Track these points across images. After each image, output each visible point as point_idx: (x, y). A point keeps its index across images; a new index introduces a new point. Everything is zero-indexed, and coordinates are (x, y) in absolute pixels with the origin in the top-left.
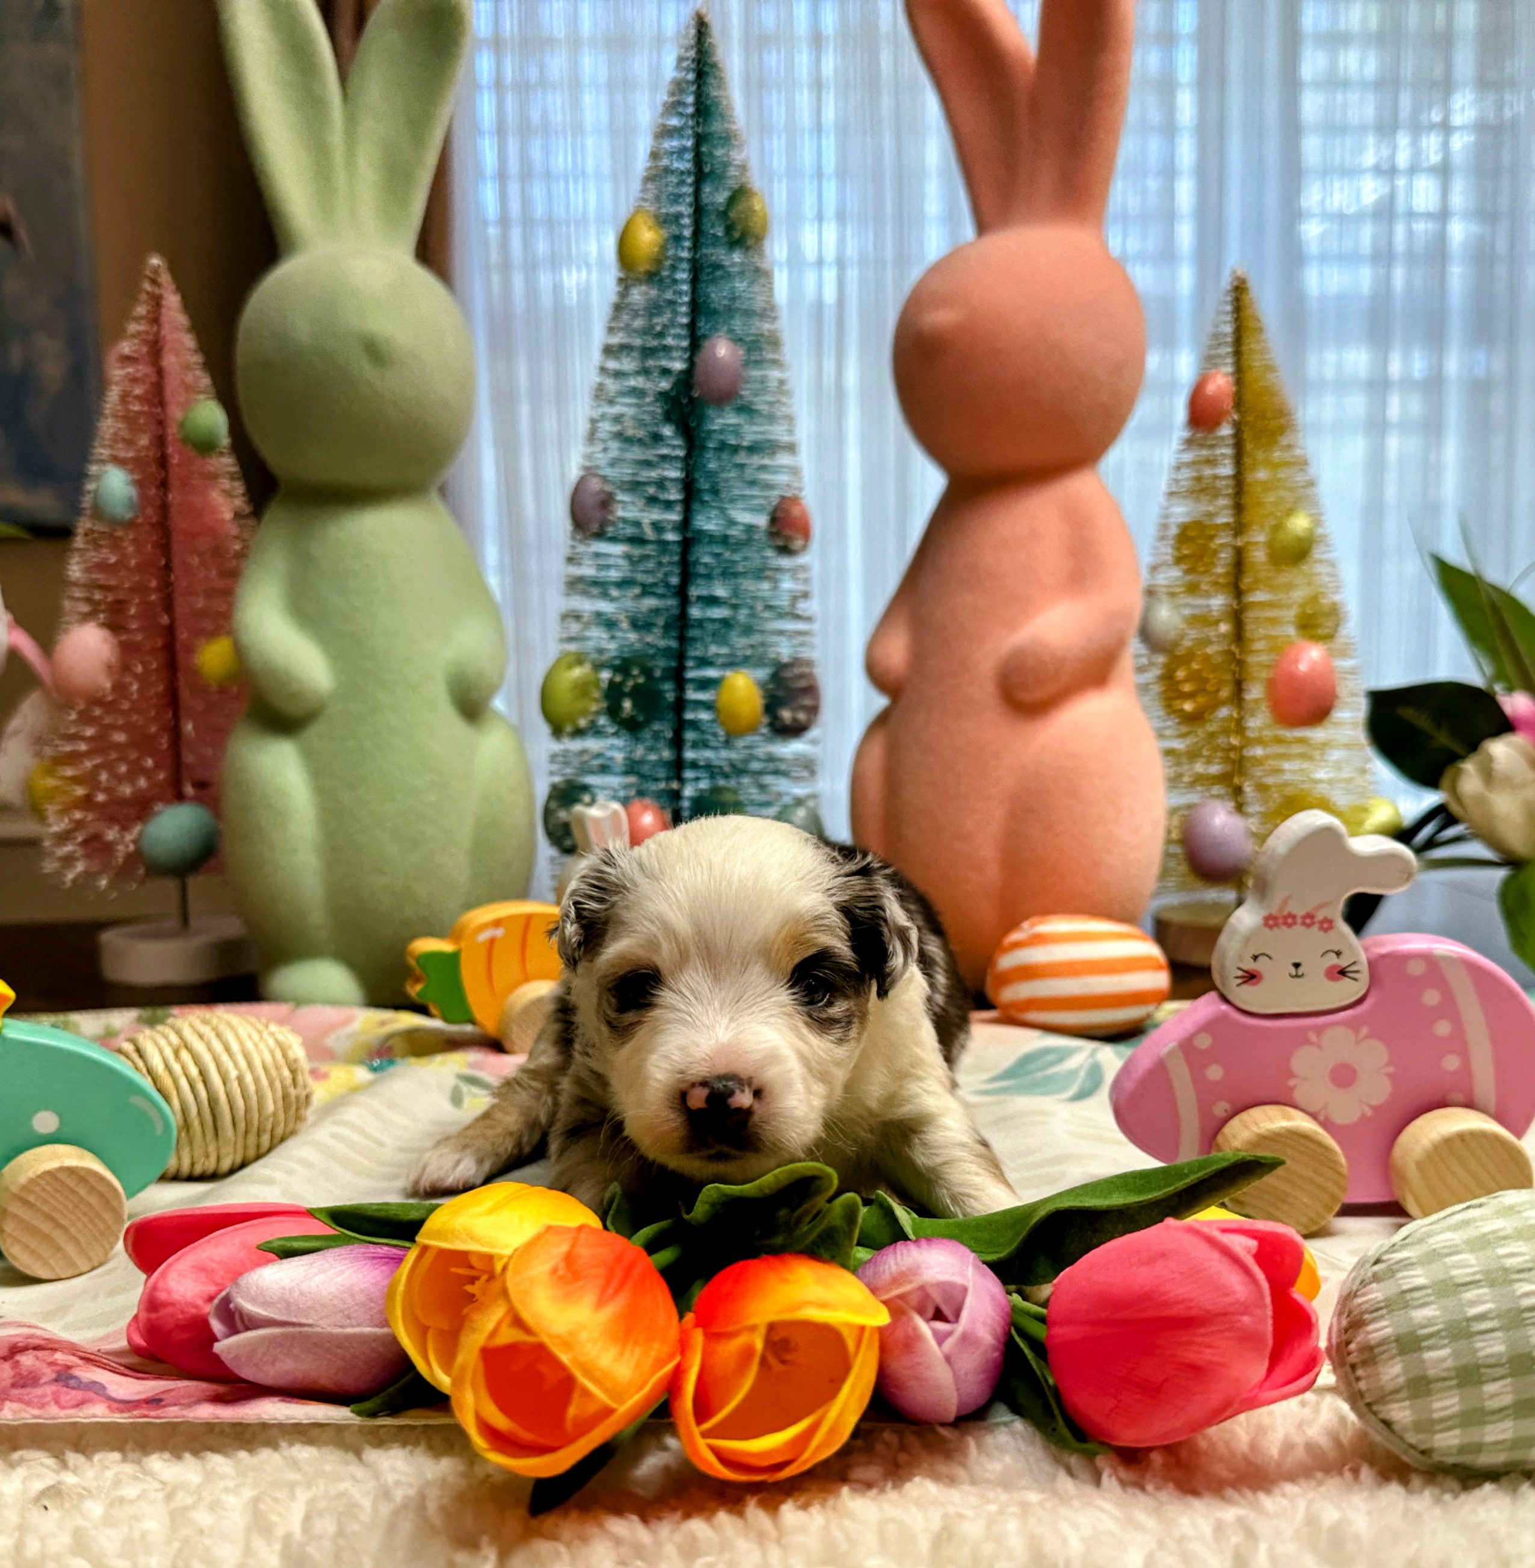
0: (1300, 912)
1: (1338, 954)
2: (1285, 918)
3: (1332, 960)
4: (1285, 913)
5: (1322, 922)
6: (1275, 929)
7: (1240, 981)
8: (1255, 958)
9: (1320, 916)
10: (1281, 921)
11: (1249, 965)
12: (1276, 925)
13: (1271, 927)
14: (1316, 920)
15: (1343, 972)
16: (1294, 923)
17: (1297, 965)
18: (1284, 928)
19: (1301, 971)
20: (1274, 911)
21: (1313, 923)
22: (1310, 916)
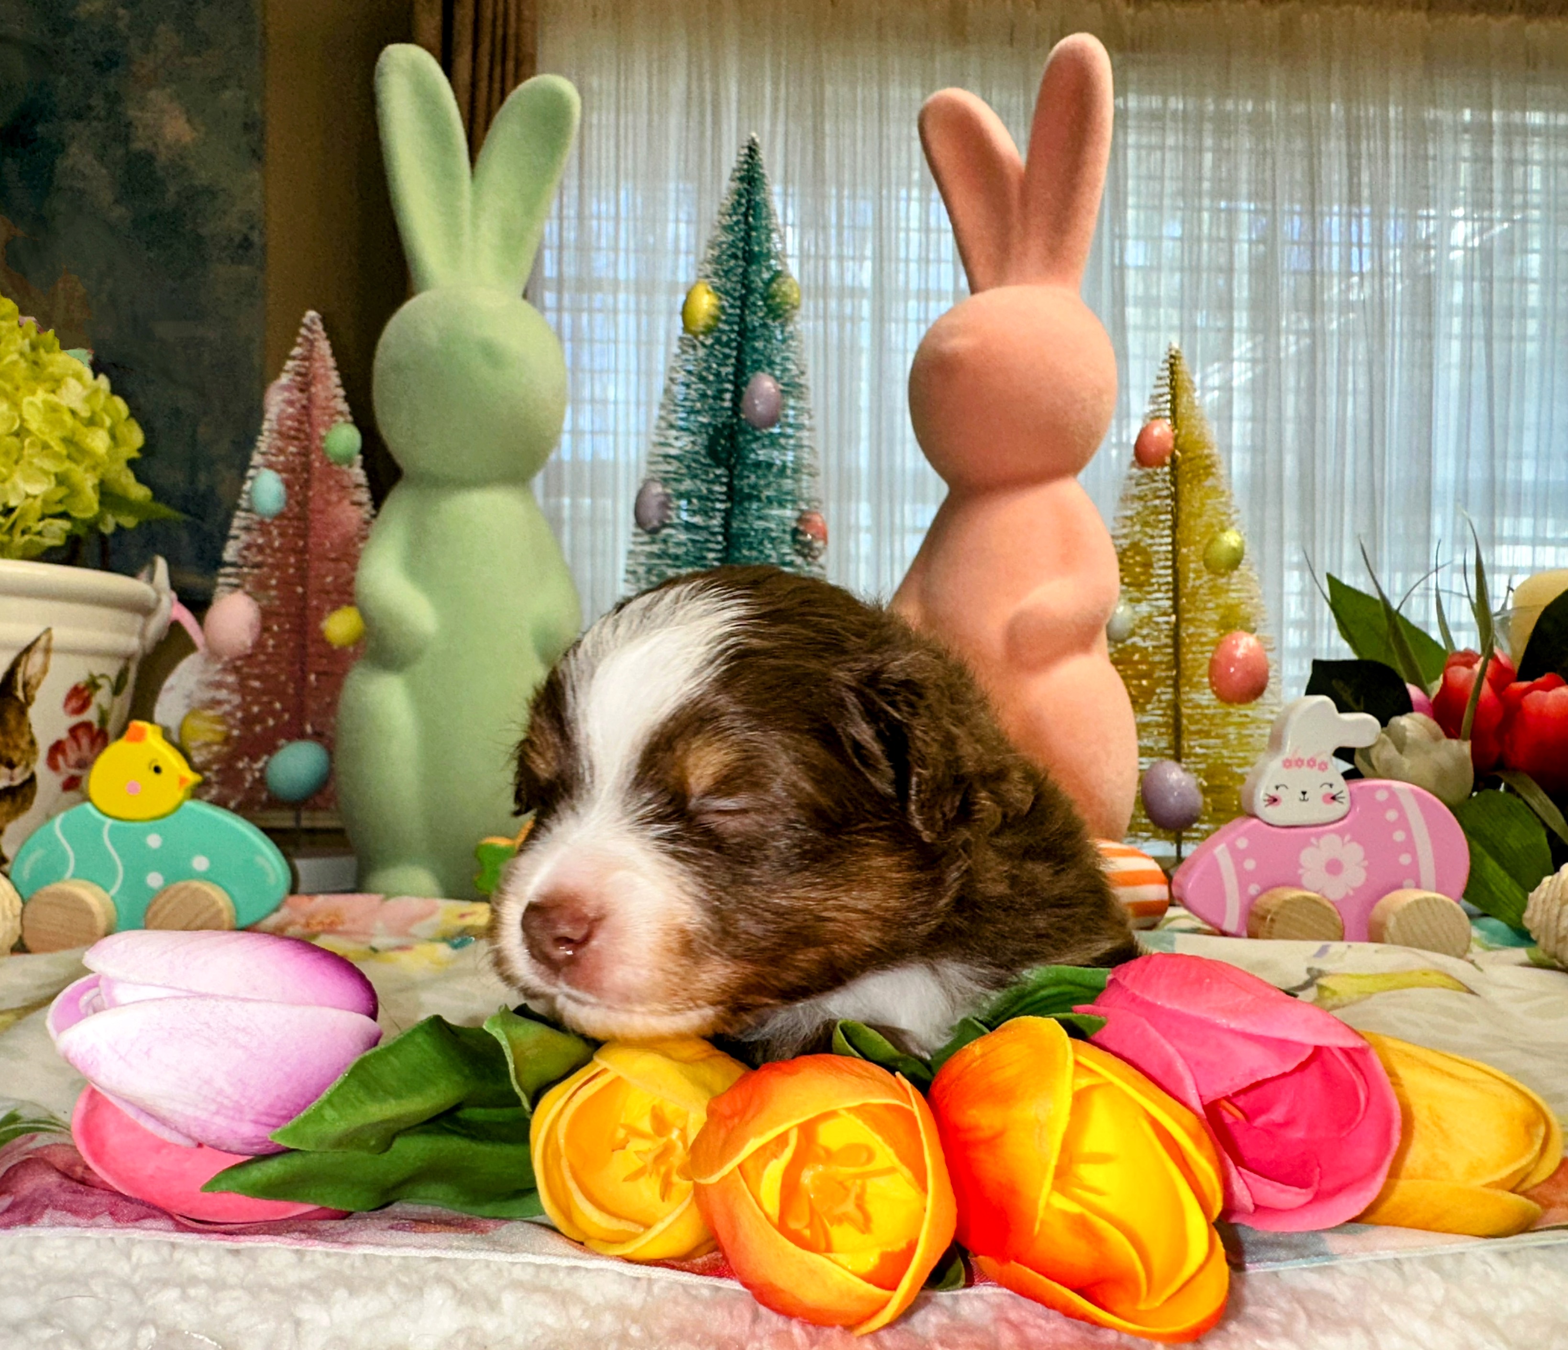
1: (1331, 785)
4: (1296, 758)
5: (1320, 764)
7: (1266, 803)
8: (1277, 787)
9: (1319, 760)
10: (1294, 763)
12: (1290, 765)
14: (1317, 763)
16: (1303, 764)
17: (1304, 793)
19: (1306, 797)
21: (1315, 765)
22: (1313, 760)
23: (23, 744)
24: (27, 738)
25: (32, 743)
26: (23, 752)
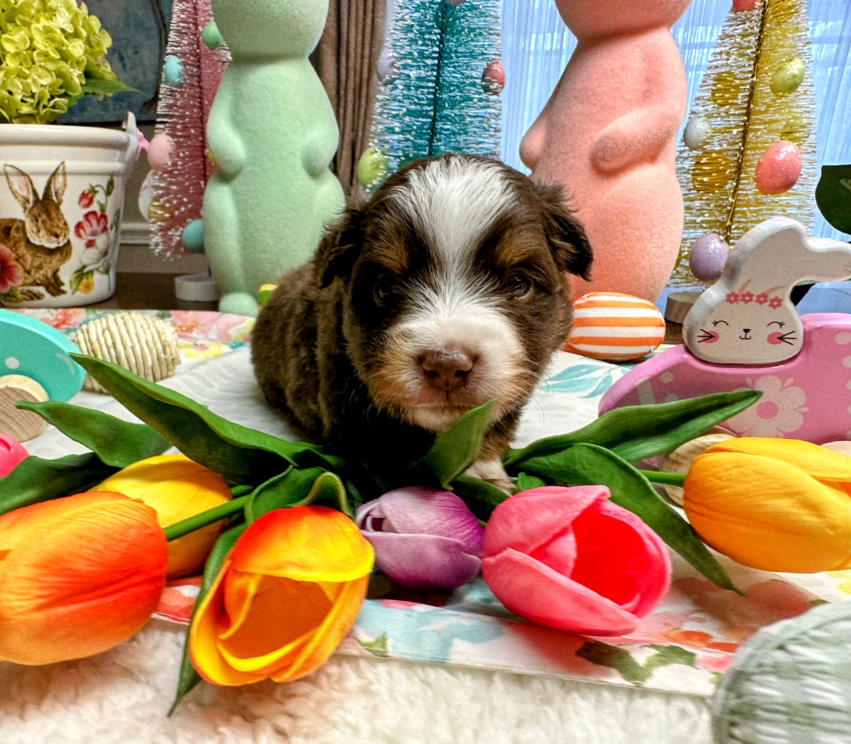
0: (756, 292)
1: (781, 324)
2: (744, 296)
3: (776, 328)
4: (745, 292)
5: (772, 301)
6: (735, 303)
7: (701, 339)
8: (715, 323)
9: (772, 296)
10: (741, 298)
11: (710, 328)
12: (736, 300)
13: (731, 302)
14: (768, 299)
15: (782, 338)
16: (751, 300)
17: (747, 331)
18: (742, 303)
19: (749, 335)
20: (736, 290)
21: (766, 301)
22: (764, 296)
23: (61, 225)
24: (62, 221)
25: (65, 224)
26: (62, 229)
